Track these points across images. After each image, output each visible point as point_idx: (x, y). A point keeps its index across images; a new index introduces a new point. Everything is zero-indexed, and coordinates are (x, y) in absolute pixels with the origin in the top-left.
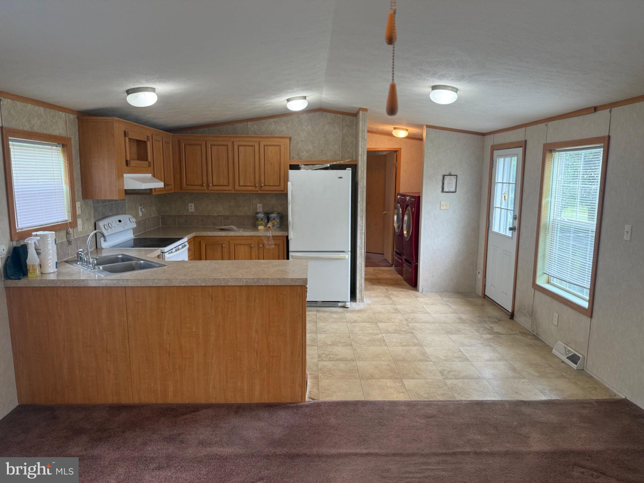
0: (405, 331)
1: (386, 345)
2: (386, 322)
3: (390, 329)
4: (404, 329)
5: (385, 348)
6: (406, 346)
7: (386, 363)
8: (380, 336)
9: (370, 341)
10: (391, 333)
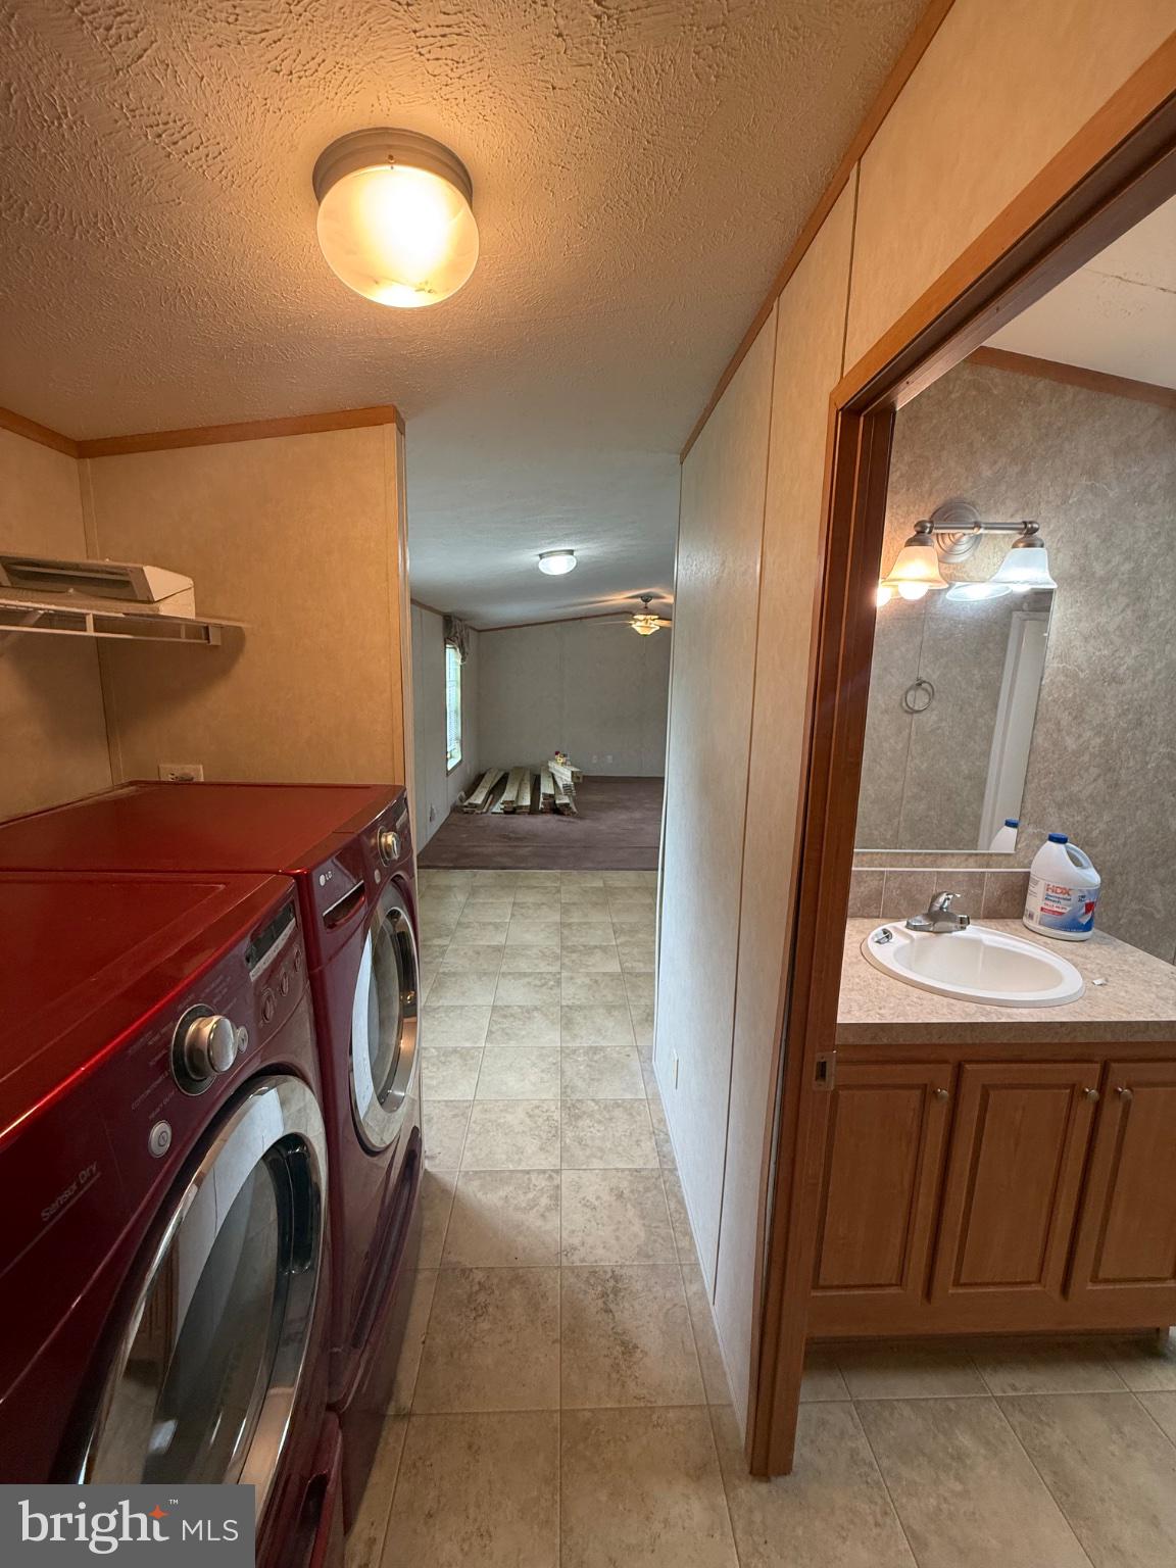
0: (574, 952)
1: (613, 924)
2: (604, 974)
3: (599, 954)
4: (574, 956)
5: (615, 920)
6: (585, 923)
7: (618, 901)
8: (619, 941)
9: (637, 932)
10: (600, 947)
